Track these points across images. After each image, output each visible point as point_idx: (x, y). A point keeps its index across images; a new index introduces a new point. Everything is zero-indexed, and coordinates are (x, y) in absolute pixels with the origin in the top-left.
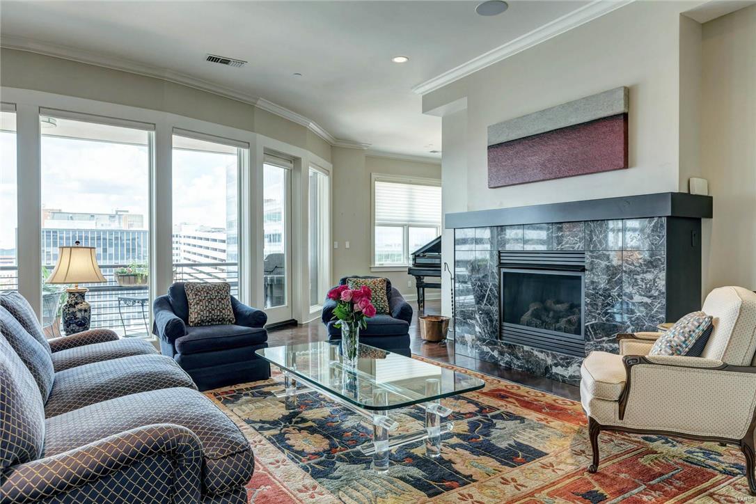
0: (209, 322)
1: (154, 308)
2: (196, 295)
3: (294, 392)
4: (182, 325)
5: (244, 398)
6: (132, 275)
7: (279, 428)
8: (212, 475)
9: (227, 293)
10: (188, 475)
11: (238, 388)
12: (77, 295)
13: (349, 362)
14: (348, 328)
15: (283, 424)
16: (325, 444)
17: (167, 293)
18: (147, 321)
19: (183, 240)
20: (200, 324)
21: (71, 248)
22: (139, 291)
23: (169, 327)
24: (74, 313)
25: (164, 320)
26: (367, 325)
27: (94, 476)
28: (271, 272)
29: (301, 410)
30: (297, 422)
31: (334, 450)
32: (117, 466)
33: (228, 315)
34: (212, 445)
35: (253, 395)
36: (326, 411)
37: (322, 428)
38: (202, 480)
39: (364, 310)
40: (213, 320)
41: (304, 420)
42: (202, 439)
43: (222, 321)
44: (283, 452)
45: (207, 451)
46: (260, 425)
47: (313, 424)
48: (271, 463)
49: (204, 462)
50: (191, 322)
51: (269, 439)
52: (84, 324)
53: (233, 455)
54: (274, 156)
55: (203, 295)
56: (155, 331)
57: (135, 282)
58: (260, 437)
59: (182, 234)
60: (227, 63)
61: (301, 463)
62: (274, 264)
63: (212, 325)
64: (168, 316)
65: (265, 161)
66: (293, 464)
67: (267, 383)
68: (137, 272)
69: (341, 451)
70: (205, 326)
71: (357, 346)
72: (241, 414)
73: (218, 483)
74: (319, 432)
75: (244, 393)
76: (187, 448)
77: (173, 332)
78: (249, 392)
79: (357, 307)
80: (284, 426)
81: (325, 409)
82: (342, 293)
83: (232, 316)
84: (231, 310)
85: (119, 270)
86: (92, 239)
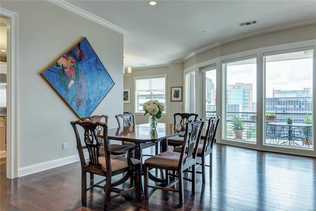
86: (295, 101)
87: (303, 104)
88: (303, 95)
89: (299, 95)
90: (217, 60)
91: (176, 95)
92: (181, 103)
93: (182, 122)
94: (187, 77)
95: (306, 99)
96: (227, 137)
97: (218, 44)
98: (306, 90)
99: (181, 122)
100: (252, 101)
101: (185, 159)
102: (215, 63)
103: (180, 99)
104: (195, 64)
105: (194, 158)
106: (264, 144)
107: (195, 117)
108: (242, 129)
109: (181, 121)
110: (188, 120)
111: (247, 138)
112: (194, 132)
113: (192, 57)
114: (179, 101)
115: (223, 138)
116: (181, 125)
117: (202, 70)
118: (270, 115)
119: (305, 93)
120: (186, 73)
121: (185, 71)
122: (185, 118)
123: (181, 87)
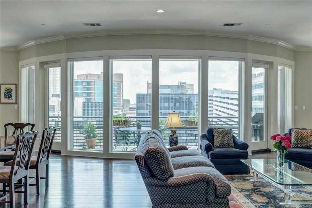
0: (222, 146)
1: (201, 138)
2: (217, 134)
3: (257, 179)
4: (211, 146)
5: (236, 180)
6: (190, 122)
7: (249, 192)
8: (218, 191)
9: (231, 134)
10: (211, 189)
11: (234, 176)
12: (174, 132)
13: (280, 167)
14: (279, 153)
15: (251, 191)
16: (267, 200)
17: (206, 133)
18: (197, 144)
19: (214, 99)
20: (219, 147)
21: (172, 114)
22: (194, 129)
23: (206, 147)
24: (173, 138)
25: (204, 144)
26: (289, 153)
27: (187, 183)
28: (257, 123)
29: (260, 188)
30: (257, 192)
31: (270, 203)
32: (193, 182)
33: (231, 144)
34: (218, 183)
35: (240, 179)
36: (272, 190)
37: (267, 195)
38: (215, 192)
39: (286, 146)
40: (224, 145)
41: (260, 191)
42: (215, 179)
43: (228, 146)
44: (249, 200)
45: (217, 184)
46: (241, 190)
47: (264, 193)
48: (243, 202)
49: (216, 187)
50: (215, 145)
51: (244, 195)
52: (176, 143)
53: (224, 186)
54: (257, 63)
55: (220, 134)
56: (201, 148)
57: (192, 125)
58: (240, 194)
59: (214, 95)
60: (233, 26)
61: (255, 204)
62: (258, 119)
63: (224, 147)
64: (206, 142)
65: (253, 66)
66: (251, 204)
67: (247, 175)
68: (193, 120)
69: (273, 203)
70: (221, 147)
71: (284, 161)
72: (234, 185)
73: (219, 193)
74: (266, 196)
75: (237, 178)
76: (211, 181)
77: (208, 149)
78: (239, 178)
79: (283, 144)
80: (251, 192)
81: (271, 189)
82: (276, 138)
83: (233, 144)
84: (233, 141)
85: (185, 119)
86: (169, 99)
87: (178, 102)
88: (177, 91)
89: (174, 91)
90: (62, 56)
91: (7, 94)
92: (16, 106)
93: (16, 133)
94: (24, 73)
95: (180, 95)
96: (75, 147)
97: (63, 38)
98: (182, 84)
99: (14, 134)
100: (122, 97)
101: (17, 171)
102: (60, 60)
103: (13, 100)
104: (35, 57)
105: (26, 169)
106: (110, 152)
107: (31, 127)
108: (94, 137)
109: (14, 132)
110: (23, 130)
111: (101, 147)
112: (26, 144)
113: (31, 47)
114: (12, 103)
115: (69, 149)
116: (15, 137)
117: (44, 66)
118: (124, 119)
119: (179, 89)
120: (23, 66)
121: (21, 63)
122: (19, 129)
123: (15, 84)
